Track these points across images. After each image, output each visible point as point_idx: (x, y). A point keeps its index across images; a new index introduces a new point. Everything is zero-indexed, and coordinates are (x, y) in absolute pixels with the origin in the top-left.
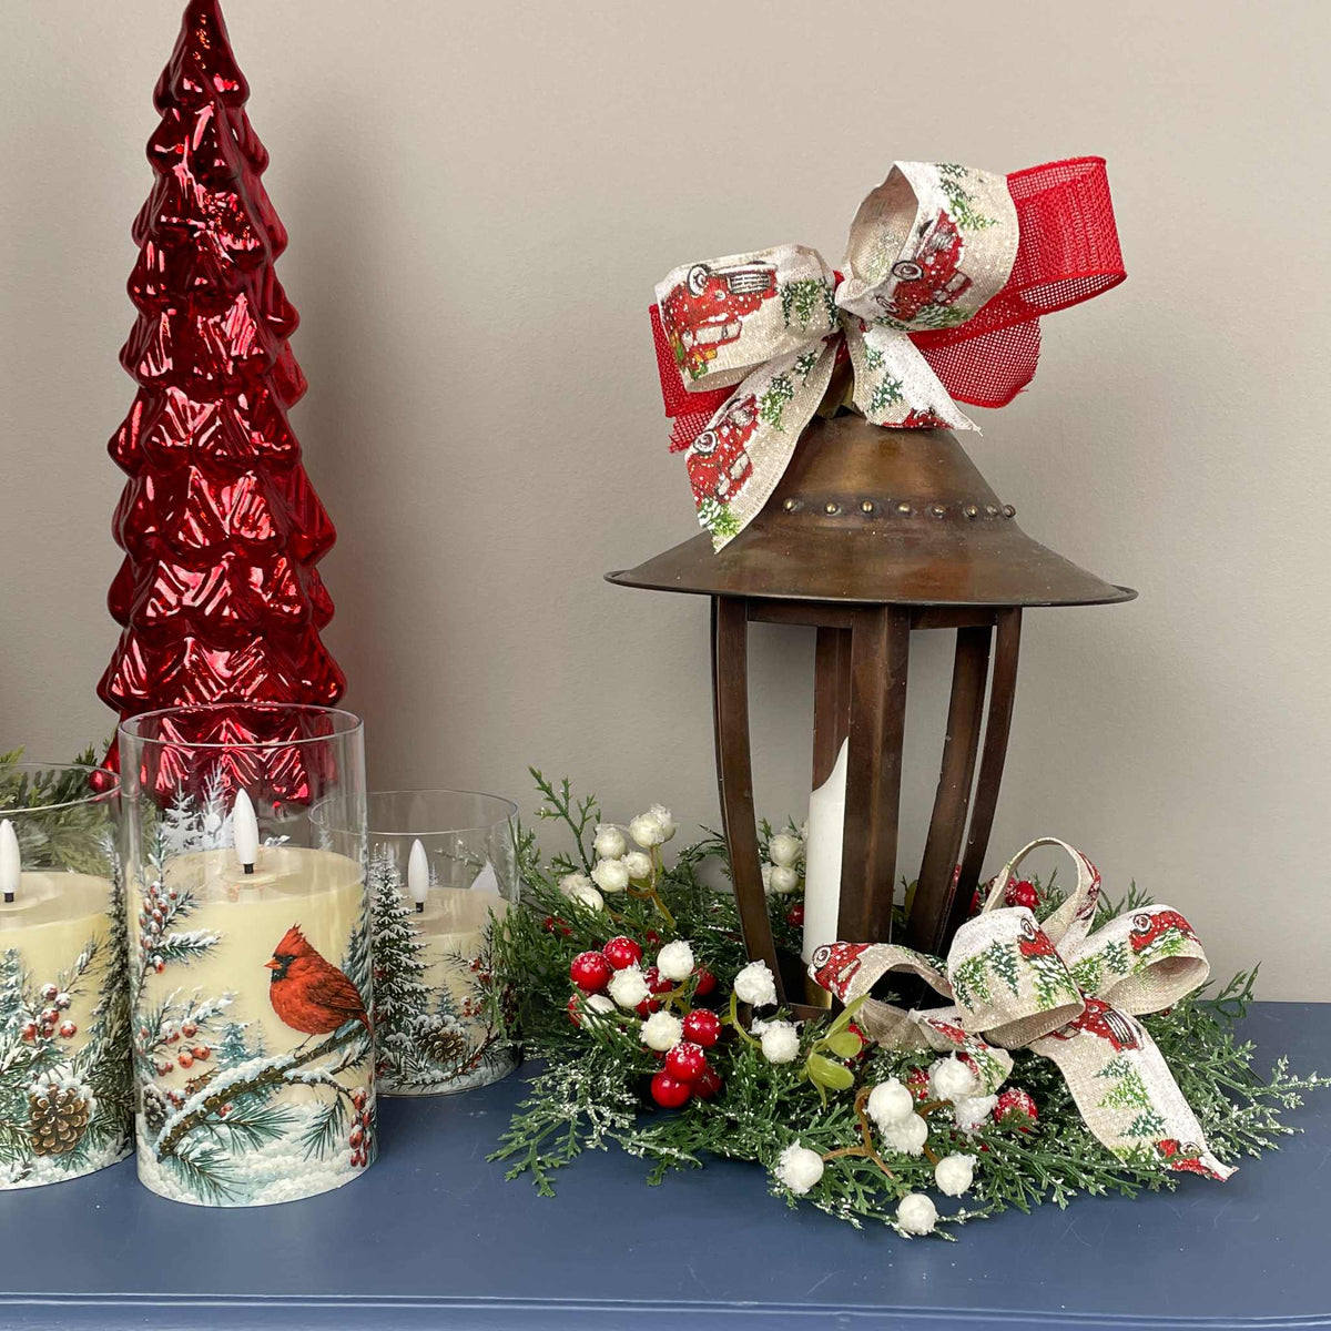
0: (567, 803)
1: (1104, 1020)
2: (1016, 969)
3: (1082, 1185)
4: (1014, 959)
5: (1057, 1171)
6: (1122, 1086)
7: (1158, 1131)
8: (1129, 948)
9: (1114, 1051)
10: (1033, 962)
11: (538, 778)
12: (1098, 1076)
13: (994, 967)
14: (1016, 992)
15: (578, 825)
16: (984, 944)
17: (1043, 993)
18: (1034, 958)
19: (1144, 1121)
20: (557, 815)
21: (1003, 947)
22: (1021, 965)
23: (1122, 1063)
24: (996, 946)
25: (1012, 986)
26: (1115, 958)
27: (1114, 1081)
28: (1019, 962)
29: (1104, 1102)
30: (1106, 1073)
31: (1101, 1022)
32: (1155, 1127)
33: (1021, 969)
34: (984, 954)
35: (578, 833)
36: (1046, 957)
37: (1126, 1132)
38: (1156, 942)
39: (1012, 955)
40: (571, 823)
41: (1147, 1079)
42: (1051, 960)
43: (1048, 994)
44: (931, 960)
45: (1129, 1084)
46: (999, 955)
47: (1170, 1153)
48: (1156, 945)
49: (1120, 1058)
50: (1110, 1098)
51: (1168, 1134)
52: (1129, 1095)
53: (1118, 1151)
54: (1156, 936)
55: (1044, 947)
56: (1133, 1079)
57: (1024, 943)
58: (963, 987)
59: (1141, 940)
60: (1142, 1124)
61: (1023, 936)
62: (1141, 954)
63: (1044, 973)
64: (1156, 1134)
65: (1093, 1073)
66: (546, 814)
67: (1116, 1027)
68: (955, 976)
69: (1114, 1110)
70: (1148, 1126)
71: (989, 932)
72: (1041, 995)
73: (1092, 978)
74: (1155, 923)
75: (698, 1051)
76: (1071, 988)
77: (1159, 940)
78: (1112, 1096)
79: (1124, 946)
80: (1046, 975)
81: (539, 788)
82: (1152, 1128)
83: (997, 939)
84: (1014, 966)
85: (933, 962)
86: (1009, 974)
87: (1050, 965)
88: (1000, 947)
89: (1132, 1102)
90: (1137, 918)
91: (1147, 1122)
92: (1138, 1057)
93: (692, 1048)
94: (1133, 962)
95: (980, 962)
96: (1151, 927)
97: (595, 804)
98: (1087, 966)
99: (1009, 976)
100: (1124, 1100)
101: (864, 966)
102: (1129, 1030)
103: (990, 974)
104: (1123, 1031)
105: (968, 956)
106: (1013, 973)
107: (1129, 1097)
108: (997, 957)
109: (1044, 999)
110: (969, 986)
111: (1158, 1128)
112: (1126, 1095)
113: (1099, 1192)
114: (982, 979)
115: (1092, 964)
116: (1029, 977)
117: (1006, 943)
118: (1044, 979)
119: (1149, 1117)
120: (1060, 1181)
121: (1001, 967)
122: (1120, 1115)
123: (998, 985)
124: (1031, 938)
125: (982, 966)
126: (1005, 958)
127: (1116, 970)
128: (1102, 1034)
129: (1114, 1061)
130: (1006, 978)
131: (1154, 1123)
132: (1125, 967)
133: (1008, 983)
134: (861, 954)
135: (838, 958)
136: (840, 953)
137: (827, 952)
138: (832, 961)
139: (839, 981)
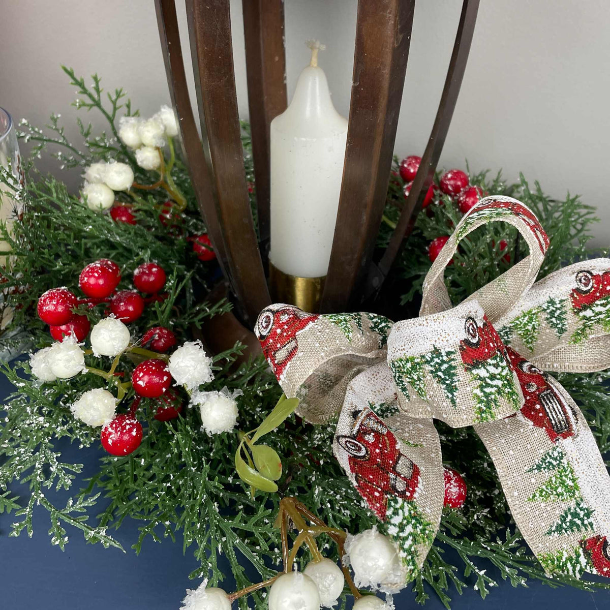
0: (99, 95)
1: (541, 404)
2: (455, 379)
3: (504, 577)
4: (455, 368)
5: (483, 563)
6: (554, 479)
7: (585, 526)
8: (569, 305)
9: (549, 442)
10: (475, 372)
11: (71, 74)
12: (531, 471)
13: (432, 372)
14: (453, 402)
15: (110, 113)
16: (423, 348)
17: (483, 406)
18: (475, 366)
19: (571, 514)
20: (91, 106)
21: (444, 354)
22: (462, 376)
23: (556, 454)
24: (436, 352)
25: (450, 396)
26: (554, 314)
27: (547, 474)
28: (460, 371)
29: (534, 496)
30: (539, 467)
31: (538, 407)
32: (582, 520)
33: (461, 379)
34: (423, 357)
35: (111, 120)
36: (489, 361)
37: (554, 529)
38: (597, 305)
39: (452, 363)
40: (104, 112)
41: (580, 470)
42: (494, 362)
43: (488, 407)
44: (375, 320)
45: (561, 476)
46: (439, 361)
47: (596, 555)
48: (598, 309)
49: (554, 449)
50: (541, 492)
51: (595, 530)
52: (560, 488)
53: (545, 561)
54: (598, 298)
55: (489, 347)
56: (566, 471)
57: (467, 348)
58: (400, 377)
59: (583, 301)
60: (570, 517)
61: (466, 342)
62: (581, 314)
63: (486, 382)
64: (583, 529)
65: (526, 468)
66: (80, 106)
67: (553, 411)
68: (393, 364)
69: (543, 505)
70: (576, 520)
71: (430, 336)
72: (480, 408)
73: (530, 328)
74: (598, 283)
75: (131, 430)
76: (513, 393)
77: (601, 305)
78: (543, 490)
79: (565, 304)
80: (488, 385)
81: (72, 83)
82: (579, 522)
83: (438, 346)
84: (454, 375)
85: (377, 322)
86: (448, 382)
87: (492, 370)
88: (440, 354)
89: (562, 495)
90: (581, 275)
91: (575, 515)
92: (572, 445)
93: (124, 428)
94: (572, 322)
95: (418, 363)
96: (593, 287)
97: (123, 95)
98: (526, 318)
99: (447, 385)
100: (555, 493)
101: (299, 354)
102: (565, 413)
103: (429, 378)
104: (560, 416)
105: (407, 354)
106: (452, 382)
107: (559, 490)
108: (437, 363)
109: (483, 412)
110: (406, 380)
111: (586, 522)
112: (557, 488)
113: (520, 585)
114: (420, 380)
115: (531, 316)
116: (468, 389)
117: (447, 350)
118: (485, 390)
119: (578, 509)
120: (482, 573)
121: (440, 374)
122: (548, 509)
123: (436, 390)
124: (474, 341)
125: (420, 368)
126: (445, 366)
127: (554, 326)
128: (538, 422)
129: (548, 454)
130: (445, 386)
131: (582, 516)
132: (563, 325)
133: (446, 391)
134: (300, 332)
135: (279, 331)
136: (281, 326)
137: (270, 320)
138: (273, 334)
139: (276, 362)
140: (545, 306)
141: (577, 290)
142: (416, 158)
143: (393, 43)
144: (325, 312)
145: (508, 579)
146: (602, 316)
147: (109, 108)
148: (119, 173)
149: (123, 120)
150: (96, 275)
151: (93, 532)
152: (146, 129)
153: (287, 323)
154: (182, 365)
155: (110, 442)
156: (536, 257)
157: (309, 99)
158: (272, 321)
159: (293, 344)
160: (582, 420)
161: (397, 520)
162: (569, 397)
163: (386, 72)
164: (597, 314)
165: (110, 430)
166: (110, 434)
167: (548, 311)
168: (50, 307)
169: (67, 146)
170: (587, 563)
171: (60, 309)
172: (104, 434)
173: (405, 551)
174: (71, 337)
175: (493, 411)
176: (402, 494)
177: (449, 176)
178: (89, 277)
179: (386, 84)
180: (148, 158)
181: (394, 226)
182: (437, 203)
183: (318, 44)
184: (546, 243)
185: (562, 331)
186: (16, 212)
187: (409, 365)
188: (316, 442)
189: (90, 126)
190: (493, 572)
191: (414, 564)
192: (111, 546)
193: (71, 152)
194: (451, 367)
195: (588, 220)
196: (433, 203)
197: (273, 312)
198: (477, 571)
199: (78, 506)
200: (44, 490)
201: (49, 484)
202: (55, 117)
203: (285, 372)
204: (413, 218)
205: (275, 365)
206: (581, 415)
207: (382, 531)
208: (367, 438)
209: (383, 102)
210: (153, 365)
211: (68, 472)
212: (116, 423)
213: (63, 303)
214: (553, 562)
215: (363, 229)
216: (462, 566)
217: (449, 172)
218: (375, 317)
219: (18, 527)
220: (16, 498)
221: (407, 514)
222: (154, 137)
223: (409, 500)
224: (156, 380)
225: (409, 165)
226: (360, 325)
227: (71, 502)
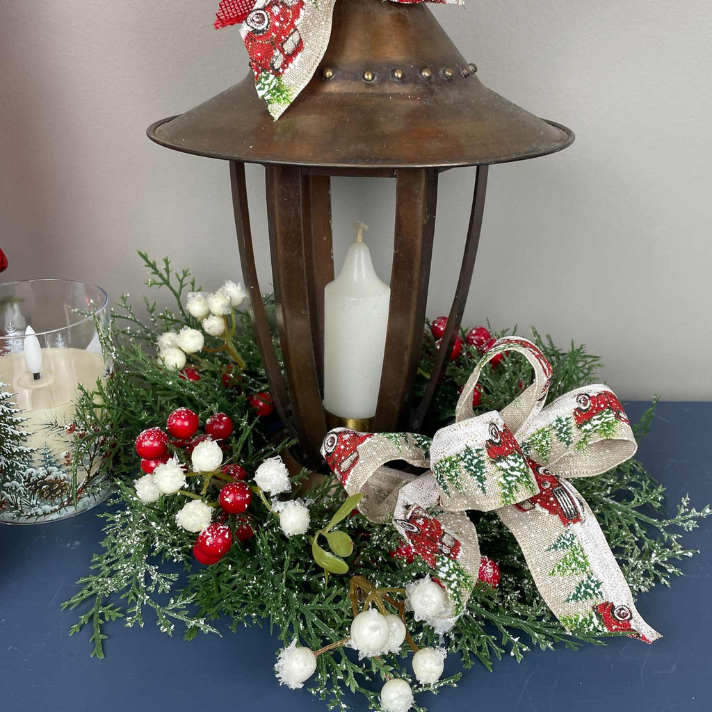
0: (168, 275)
1: (554, 497)
2: (484, 470)
3: (535, 642)
4: (483, 462)
5: (515, 631)
6: (568, 556)
7: (596, 595)
8: (573, 422)
9: (562, 526)
10: (499, 464)
11: (145, 258)
12: (549, 550)
13: (466, 467)
14: (483, 489)
15: (177, 290)
16: (458, 448)
17: (506, 491)
18: (499, 460)
19: (585, 585)
20: (161, 284)
21: (474, 451)
22: (489, 468)
23: (568, 536)
24: (468, 451)
25: (481, 485)
26: (562, 430)
27: (562, 553)
28: (487, 464)
29: (553, 572)
30: (555, 547)
31: (552, 499)
32: (594, 590)
33: (488, 471)
34: (458, 455)
35: (177, 296)
36: (509, 456)
37: (571, 597)
38: (594, 420)
39: (481, 458)
40: (172, 289)
41: (588, 548)
42: (514, 458)
43: (510, 491)
44: (418, 439)
45: (574, 554)
46: (471, 457)
47: (606, 617)
48: (594, 423)
49: (567, 532)
50: (559, 567)
51: (604, 597)
52: (574, 564)
53: (564, 620)
54: (595, 414)
55: (508, 447)
56: (577, 550)
57: (490, 445)
58: (441, 477)
59: (583, 417)
60: (583, 588)
61: (490, 441)
62: (583, 428)
63: (507, 473)
64: (594, 597)
65: (545, 548)
66: (151, 285)
67: (563, 501)
68: (435, 467)
69: (561, 578)
70: (588, 590)
71: (462, 437)
72: (504, 493)
73: (544, 443)
74: (594, 402)
75: (224, 533)
76: (529, 482)
77: (597, 419)
78: (560, 566)
79: (569, 421)
80: (509, 475)
81: (146, 266)
82: (591, 592)
83: (469, 445)
84: (483, 467)
85: (420, 440)
86: (478, 474)
87: (512, 463)
88: (471, 451)
89: (576, 569)
90: (580, 397)
91: (587, 586)
92: (581, 529)
93: (219, 531)
94: (576, 435)
95: (454, 462)
96: (590, 406)
97: (189, 274)
98: (541, 435)
99: (478, 476)
100: (569, 568)
101: (361, 461)
102: (574, 503)
103: (464, 472)
104: (569, 506)
105: (446, 455)
106: (482, 474)
107: (573, 566)
108: (469, 459)
109: (507, 496)
110: (446, 478)
111: (596, 592)
112: (571, 564)
113: (548, 648)
114: (456, 475)
115: (544, 433)
116: (494, 478)
117: (477, 448)
118: (507, 478)
119: (589, 582)
120: (516, 639)
121: (472, 468)
122: (566, 582)
123: (469, 482)
124: (497, 441)
125: (457, 465)
126: (476, 461)
127: (563, 440)
128: (553, 511)
129: (562, 535)
130: (476, 477)
131: (593, 587)
132: (570, 438)
133: (477, 481)
134: (360, 446)
135: (342, 447)
136: (344, 443)
137: (334, 439)
138: (338, 450)
139: (342, 471)
140: (554, 424)
141: (578, 409)
142: (444, 318)
143: (423, 221)
144: (379, 431)
145: (538, 644)
146: (598, 428)
147: (176, 287)
148: (193, 337)
149: (190, 295)
150: (183, 417)
151: (193, 622)
152: (214, 300)
153: (349, 440)
154: (267, 474)
155: (208, 544)
156: (542, 379)
157: (356, 268)
158: (336, 440)
159: (355, 455)
160: (588, 509)
161: (445, 569)
162: (576, 491)
163: (419, 242)
164: (595, 427)
165: (207, 534)
166: (208, 537)
167: (558, 428)
168: (147, 443)
169: (135, 321)
170: (599, 624)
171: (156, 444)
172: (202, 537)
173: (451, 589)
174: (174, 459)
175: (514, 495)
176: (448, 555)
177: (474, 332)
178: (177, 419)
179: (419, 250)
180: (214, 326)
181: (428, 377)
182: (464, 354)
183: (362, 225)
184: (549, 369)
185: (569, 443)
186: (108, 371)
187: (448, 464)
188: (375, 543)
189: (155, 303)
190: (526, 639)
191: (459, 600)
192: (209, 632)
193: (138, 326)
194: (480, 462)
195: (593, 366)
196: (462, 354)
197: (336, 434)
198: (512, 638)
199: (179, 604)
200: (148, 593)
201: (152, 589)
202: (125, 296)
203: (349, 477)
204: (444, 367)
205: (341, 473)
206: (586, 505)
207: (435, 580)
208: (418, 521)
209: (417, 264)
210: (237, 485)
211: (166, 580)
212: (212, 529)
213: (159, 439)
214: (571, 622)
215: (406, 368)
216: (499, 635)
217: (473, 329)
218: (418, 437)
219: (131, 620)
220: (119, 609)
221: (452, 567)
222: (222, 306)
223: (454, 559)
224: (239, 498)
225: (439, 324)
226: (407, 441)
227: (172, 601)
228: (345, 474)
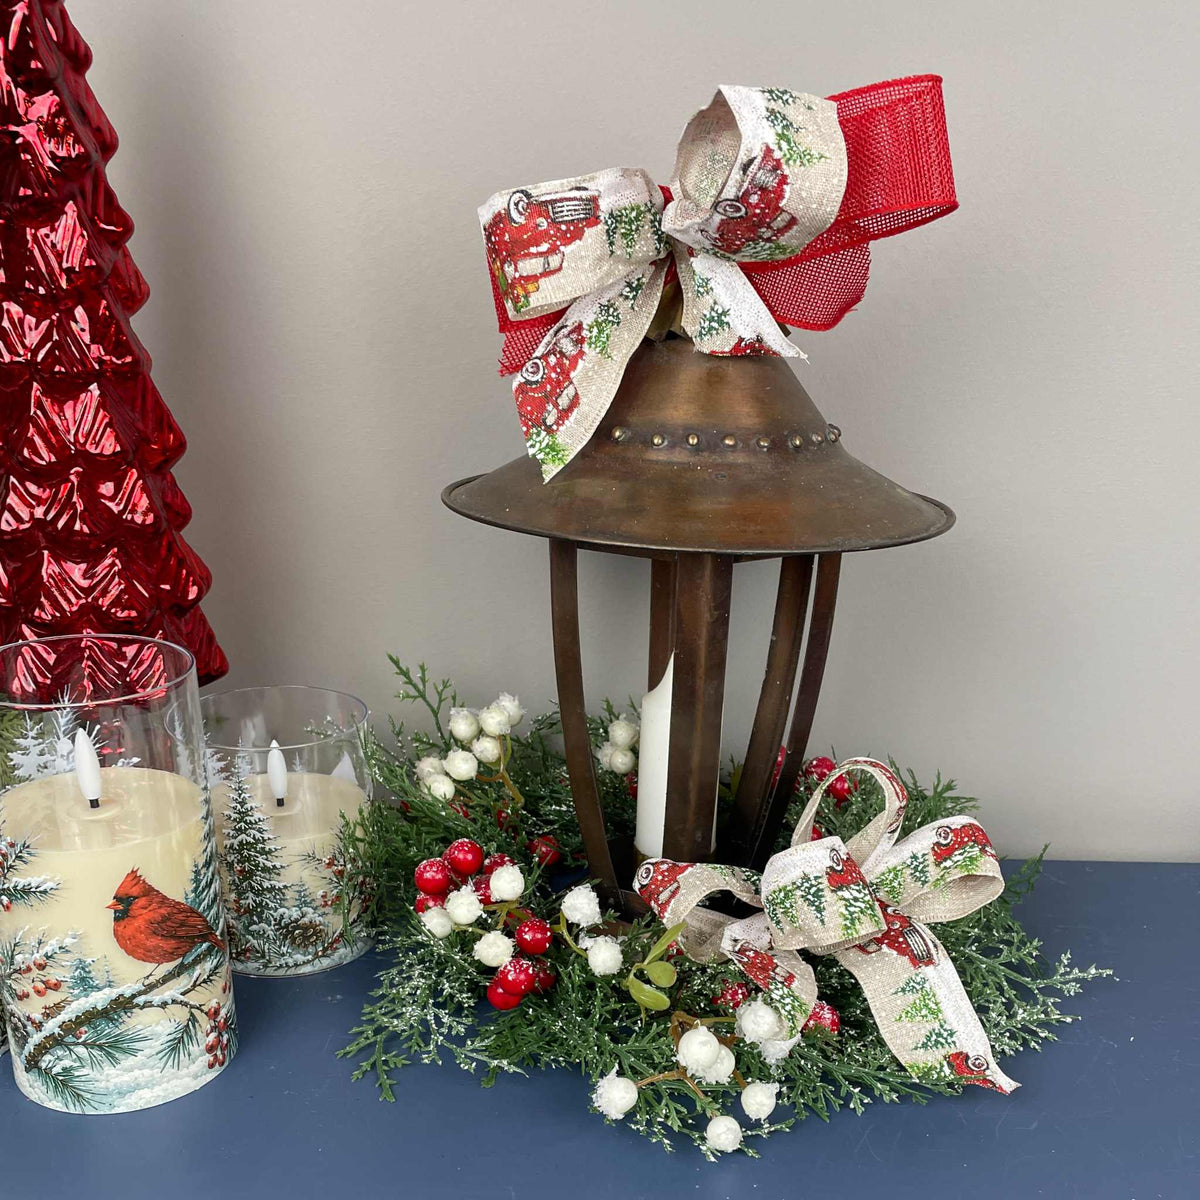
0: (424, 686)
1: (904, 938)
2: (823, 900)
3: (877, 1093)
4: (822, 890)
5: (855, 1081)
6: (918, 1002)
7: (949, 1044)
8: (931, 858)
9: (912, 968)
10: (840, 893)
11: (396, 662)
12: (896, 993)
13: (803, 896)
14: (822, 921)
15: (435, 706)
16: (795, 875)
17: (848, 923)
18: (841, 888)
19: (936, 1034)
20: (416, 697)
21: (812, 878)
22: (829, 896)
23: (919, 979)
24: (805, 878)
25: (819, 916)
26: (918, 870)
27: (911, 997)
28: (827, 893)
29: (900, 1018)
30: (903, 990)
31: (901, 940)
32: (946, 1039)
33: (828, 900)
34: (794, 883)
35: (435, 713)
36: (852, 886)
37: (920, 1045)
38: (956, 855)
39: (820, 886)
40: (429, 704)
41: (941, 994)
42: (857, 888)
43: (853, 923)
44: (746, 874)
45: (924, 999)
46: (808, 886)
48: (955, 859)
49: (917, 975)
50: (907, 1013)
52: (924, 1010)
53: (911, 1067)
54: (956, 849)
55: (851, 876)
56: (929, 995)
57: (832, 874)
58: (774, 910)
59: (942, 853)
60: (934, 1037)
61: (831, 869)
62: (942, 866)
63: (849, 903)
64: (947, 1046)
65: (892, 991)
66: (404, 697)
67: (914, 942)
68: (767, 899)
69: (909, 1025)
70: (940, 1039)
71: (799, 864)
72: (846, 925)
73: (895, 884)
74: (956, 836)
75: (527, 969)
76: (875, 916)
77: (959, 854)
79: (926, 857)
80: (851, 905)
82: (943, 1041)
83: (807, 872)
84: (822, 896)
85: (749, 875)
87: (856, 894)
88: (809, 879)
89: (926, 1016)
90: (941, 830)
91: (939, 1035)
92: (934, 972)
93: (521, 967)
94: (933, 872)
95: (790, 891)
96: (952, 840)
97: (450, 685)
98: (892, 874)
99: (816, 906)
100: (919, 1014)
101: (682, 892)
102: (926, 945)
103: (800, 903)
104: (922, 948)
105: (780, 884)
106: (820, 903)
107: (924, 1012)
108: (807, 888)
109: (849, 928)
110: (780, 911)
111: (949, 1041)
112: (921, 1010)
113: (892, 1100)
114: (792, 906)
115: (896, 872)
116: (835, 908)
117: (815, 875)
118: (850, 909)
119: (942, 1030)
120: (857, 1090)
121: (810, 897)
122: (914, 1029)
123: (806, 913)
124: (839, 868)
125: (792, 895)
126: (814, 889)
127: (918, 879)
128: (902, 952)
129: (912, 978)
130: (814, 908)
131: (945, 1036)
132: (926, 877)
133: (815, 912)
134: (680, 876)
135: (660, 878)
136: (662, 874)
137: (650, 870)
138: (654, 881)
139: (660, 903)
140: (909, 862)
141: (937, 844)
144: (702, 862)
145: (881, 1095)
146: (958, 863)
148: (465, 760)
149: (453, 711)
150: (466, 849)
151: (496, 1062)
152: (489, 715)
153: (667, 870)
154: (577, 901)
155: (509, 979)
156: (894, 806)
158: (652, 871)
159: (675, 885)
160: (942, 951)
161: (779, 993)
162: (930, 933)
164: (955, 863)
165: (509, 968)
166: (510, 971)
167: (912, 866)
168: (429, 875)
171: (439, 876)
172: (503, 972)
173: (786, 1011)
174: (469, 886)
175: (857, 928)
176: (781, 983)
177: (815, 763)
178: (460, 851)
180: (487, 749)
184: (904, 796)
185: (924, 883)
187: (782, 895)
190: (867, 1090)
191: (793, 1023)
194: (819, 890)
197: (652, 864)
198: (852, 1089)
199: (477, 1045)
200: (442, 1034)
201: (444, 1030)
203: (669, 909)
205: (659, 905)
206: (941, 947)
207: (768, 1001)
208: (748, 953)
210: (537, 922)
211: (459, 1023)
212: (514, 963)
213: (442, 871)
214: (919, 1068)
217: (814, 759)
218: (746, 871)
221: (786, 992)
222: (499, 724)
223: (789, 987)
224: (539, 936)
226: (734, 874)
227: (469, 1043)
228: (664, 906)
